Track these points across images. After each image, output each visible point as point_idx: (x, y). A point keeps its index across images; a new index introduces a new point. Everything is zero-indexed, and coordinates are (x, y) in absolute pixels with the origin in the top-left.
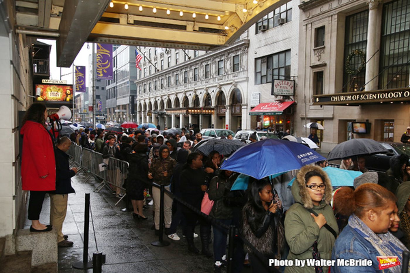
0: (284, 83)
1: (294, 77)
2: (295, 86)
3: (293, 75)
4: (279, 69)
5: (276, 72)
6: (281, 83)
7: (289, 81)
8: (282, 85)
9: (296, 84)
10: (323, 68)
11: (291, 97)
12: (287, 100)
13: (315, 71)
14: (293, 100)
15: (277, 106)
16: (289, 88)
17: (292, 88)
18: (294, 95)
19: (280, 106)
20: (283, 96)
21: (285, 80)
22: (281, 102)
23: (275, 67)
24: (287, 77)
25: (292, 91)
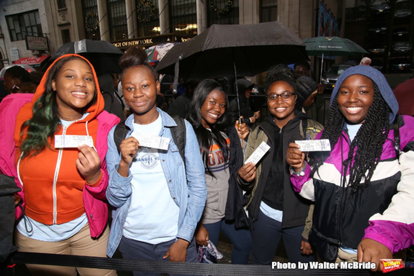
0: (37, 39)
1: (46, 34)
2: (48, 42)
3: (45, 33)
4: (32, 27)
5: (29, 30)
6: (34, 39)
7: (42, 38)
8: (35, 41)
9: (49, 41)
10: (68, 26)
11: (47, 52)
12: (43, 55)
13: (63, 29)
14: (49, 54)
15: (35, 60)
16: (43, 44)
17: (45, 43)
18: (49, 50)
19: (38, 59)
20: (39, 51)
21: (39, 36)
22: (39, 56)
23: (27, 25)
24: (40, 34)
25: (46, 47)
